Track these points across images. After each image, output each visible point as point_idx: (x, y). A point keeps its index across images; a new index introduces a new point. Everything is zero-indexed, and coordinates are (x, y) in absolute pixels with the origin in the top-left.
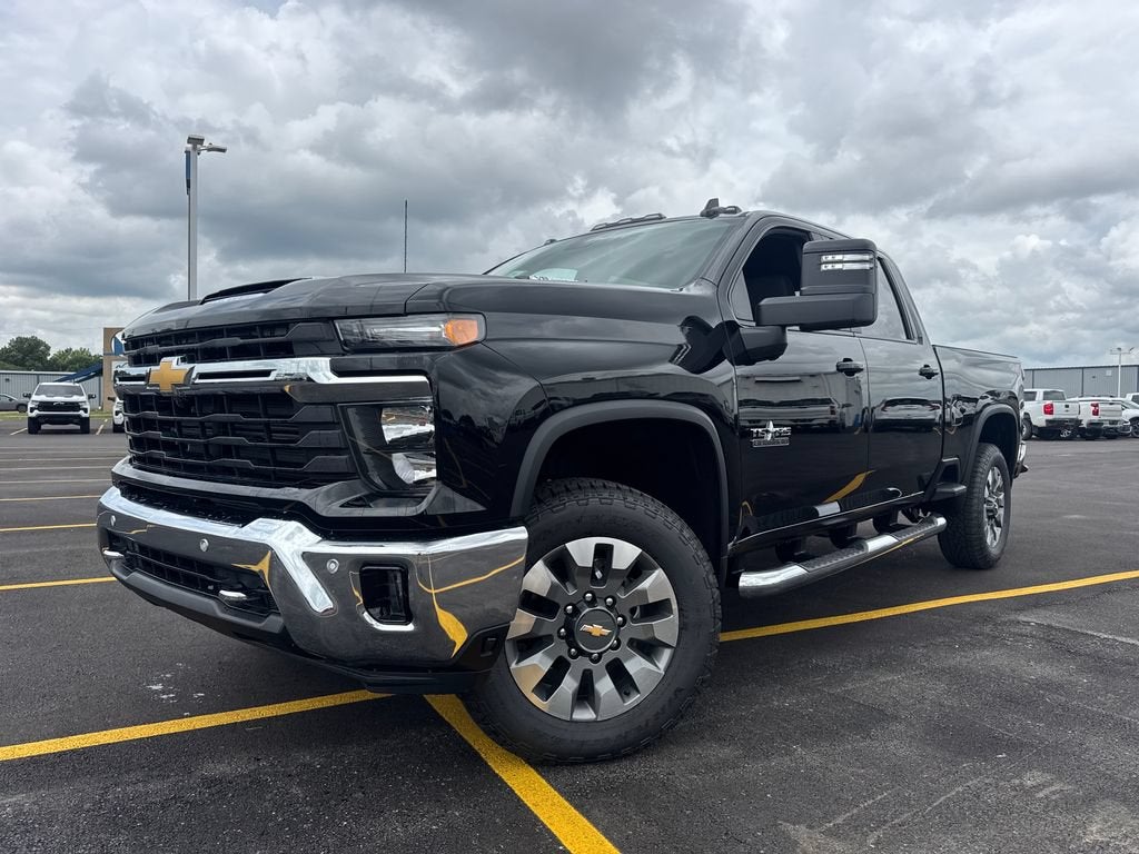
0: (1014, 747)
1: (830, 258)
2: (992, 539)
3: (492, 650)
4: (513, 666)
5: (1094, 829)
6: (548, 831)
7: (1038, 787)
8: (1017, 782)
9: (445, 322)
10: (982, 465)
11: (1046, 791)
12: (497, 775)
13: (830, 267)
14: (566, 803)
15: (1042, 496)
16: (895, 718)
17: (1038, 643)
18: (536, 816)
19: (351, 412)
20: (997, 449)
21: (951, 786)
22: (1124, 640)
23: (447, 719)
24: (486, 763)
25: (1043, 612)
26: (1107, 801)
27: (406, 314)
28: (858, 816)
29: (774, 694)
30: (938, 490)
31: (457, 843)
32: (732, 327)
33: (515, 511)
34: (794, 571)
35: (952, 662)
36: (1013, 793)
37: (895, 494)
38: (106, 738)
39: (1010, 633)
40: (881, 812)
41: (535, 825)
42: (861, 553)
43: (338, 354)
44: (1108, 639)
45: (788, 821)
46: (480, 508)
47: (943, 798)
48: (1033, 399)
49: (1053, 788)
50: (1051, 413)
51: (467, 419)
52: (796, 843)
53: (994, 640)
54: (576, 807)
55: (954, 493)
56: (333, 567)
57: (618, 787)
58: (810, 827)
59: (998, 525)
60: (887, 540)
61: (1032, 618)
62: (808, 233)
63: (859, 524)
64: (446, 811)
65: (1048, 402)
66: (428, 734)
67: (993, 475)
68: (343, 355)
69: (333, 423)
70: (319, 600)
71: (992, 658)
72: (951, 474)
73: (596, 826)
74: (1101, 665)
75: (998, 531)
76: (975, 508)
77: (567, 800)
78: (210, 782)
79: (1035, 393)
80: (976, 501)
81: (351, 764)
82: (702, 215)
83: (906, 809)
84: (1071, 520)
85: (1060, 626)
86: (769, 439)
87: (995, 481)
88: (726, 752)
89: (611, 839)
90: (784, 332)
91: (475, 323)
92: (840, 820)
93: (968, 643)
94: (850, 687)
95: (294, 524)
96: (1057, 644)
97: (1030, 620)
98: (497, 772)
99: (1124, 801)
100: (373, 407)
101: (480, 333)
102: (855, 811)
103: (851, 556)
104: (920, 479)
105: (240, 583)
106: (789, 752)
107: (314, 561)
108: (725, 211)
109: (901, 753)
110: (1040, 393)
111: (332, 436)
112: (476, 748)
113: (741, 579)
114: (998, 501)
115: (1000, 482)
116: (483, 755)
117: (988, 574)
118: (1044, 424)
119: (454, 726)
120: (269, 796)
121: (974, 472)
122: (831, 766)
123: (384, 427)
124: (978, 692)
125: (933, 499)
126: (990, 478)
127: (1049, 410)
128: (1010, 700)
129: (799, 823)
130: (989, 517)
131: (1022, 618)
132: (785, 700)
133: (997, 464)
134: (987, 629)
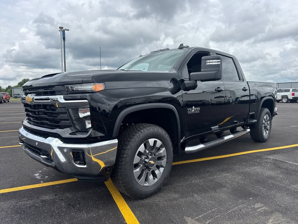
0: (255, 196)
1: (209, 61)
2: (265, 134)
3: (109, 171)
5: (270, 221)
6: (123, 217)
7: (258, 208)
8: (253, 206)
9: (93, 85)
10: (263, 114)
11: (260, 209)
12: (114, 201)
13: (209, 64)
14: (130, 209)
15: (286, 120)
16: (225, 186)
17: (271, 165)
18: (121, 213)
19: (70, 110)
20: (268, 109)
21: (234, 207)
22: (296, 164)
23: (106, 185)
24: (113, 197)
25: (275, 155)
26: (277, 213)
27: (82, 83)
28: (206, 215)
29: (194, 179)
30: (248, 121)
31: (99, 220)
32: (183, 81)
33: (114, 135)
34: (201, 146)
35: (245, 170)
36: (251, 210)
37: (236, 123)
38: (21, 188)
39: (264, 162)
40: (213, 214)
41: (120, 215)
42: (222, 140)
43: (66, 94)
44: (291, 164)
45: (187, 216)
46: (103, 135)
47: (231, 210)
48: (289, 92)
49: (262, 209)
50: (294, 95)
51: (104, 111)
52: (187, 222)
53: (259, 164)
54: (132, 210)
55: (253, 122)
56: (65, 150)
57: (144, 205)
58: (192, 218)
59: (268, 130)
60: (231, 136)
61: (271, 157)
62: (209, 52)
63: (224, 131)
64: (99, 211)
65: (293, 92)
66: (100, 189)
67: (266, 117)
68: (67, 95)
69: (65, 112)
70: (62, 159)
71: (258, 169)
72: (252, 117)
73: (136, 216)
74: (288, 172)
75: (267, 132)
76: (260, 126)
77: (130, 208)
78: (42, 201)
79: (290, 90)
80: (260, 124)
81: (78, 197)
82: (178, 49)
83: (220, 213)
84: (293, 127)
85: (279, 160)
86: (193, 111)
87: (267, 118)
88: (176, 196)
89: (138, 220)
90: (196, 82)
91: (102, 85)
92: (200, 216)
93: (252, 164)
94: (215, 177)
95: (57, 139)
96: (276, 165)
97: (271, 158)
98: (115, 200)
99: (281, 213)
100: (76, 108)
101: (103, 87)
102: (206, 214)
103: (219, 141)
104: (244, 118)
105: (47, 153)
106: (193, 196)
107: (61, 149)
108: (184, 47)
109: (223, 197)
110: (291, 90)
111: (65, 116)
112: (111, 193)
113: (186, 148)
114: (267, 124)
115: (268, 118)
116: (112, 195)
117: (264, 144)
118: (292, 98)
119: (107, 187)
120: (56, 206)
121: (260, 116)
122: (203, 200)
123: (79, 113)
124: (250, 179)
125: (247, 124)
126: (265, 117)
127: (293, 94)
128: (258, 182)
129: (189, 217)
130: (265, 128)
131: (269, 157)
132: (196, 181)
133: (267, 113)
134: (258, 160)
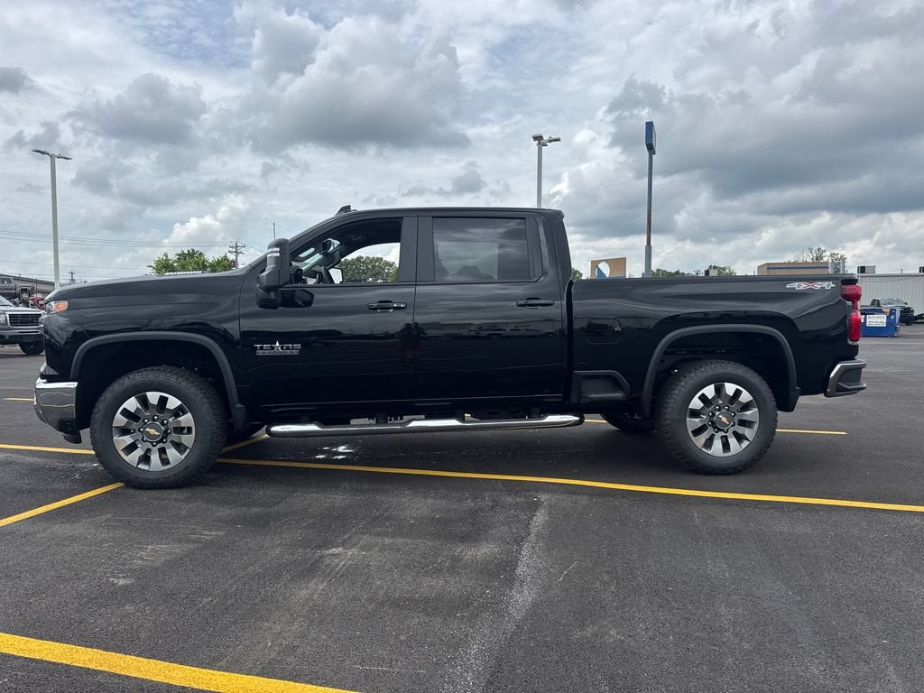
2: (720, 449)
4: (115, 438)
10: (686, 379)
33: (71, 376)
34: (308, 428)
46: (57, 374)
62: (402, 218)
76: (667, 416)
80: (668, 410)
86: (275, 350)
91: (65, 303)
101: (66, 307)
